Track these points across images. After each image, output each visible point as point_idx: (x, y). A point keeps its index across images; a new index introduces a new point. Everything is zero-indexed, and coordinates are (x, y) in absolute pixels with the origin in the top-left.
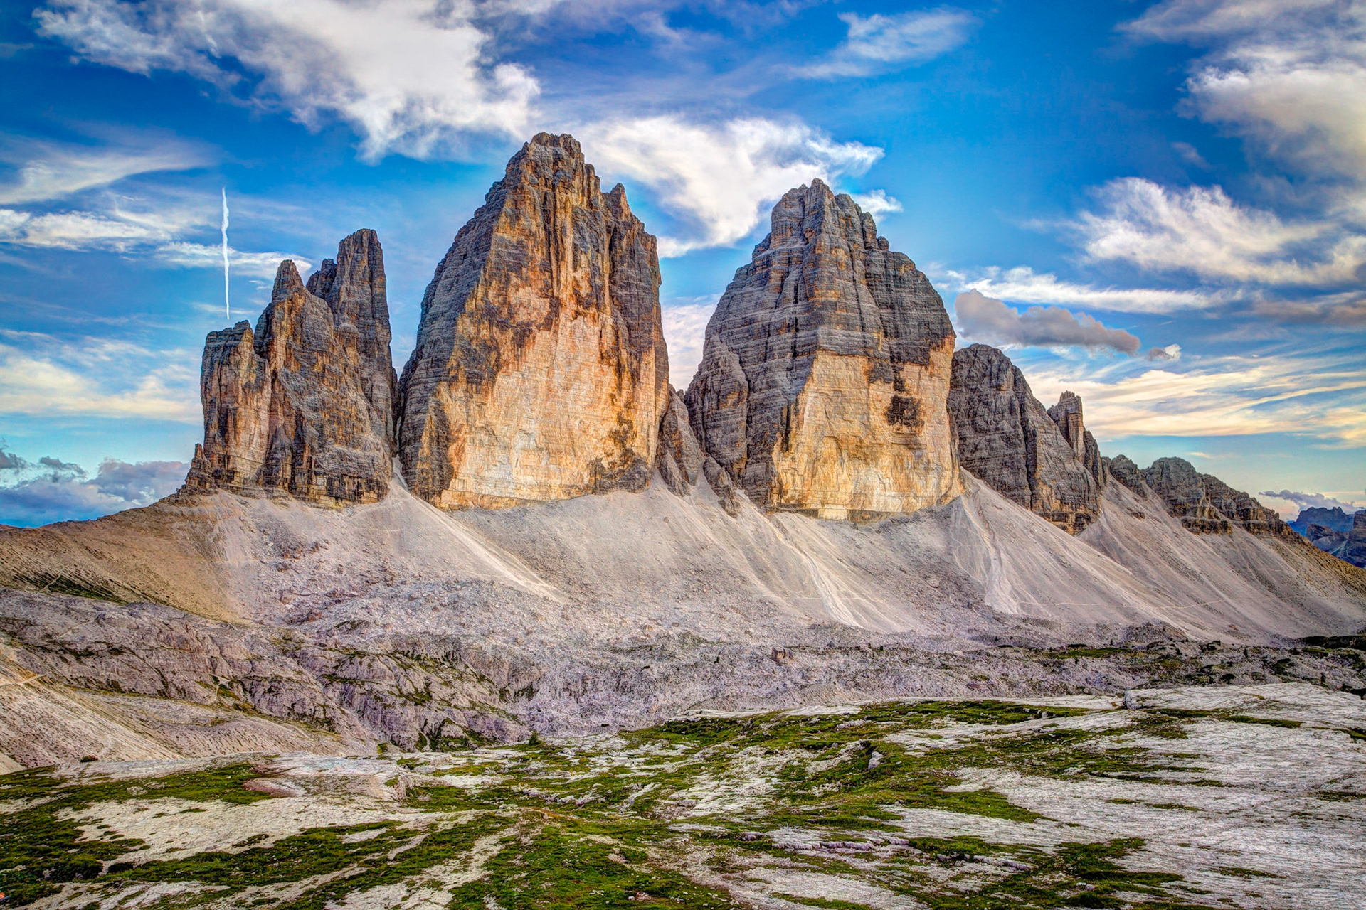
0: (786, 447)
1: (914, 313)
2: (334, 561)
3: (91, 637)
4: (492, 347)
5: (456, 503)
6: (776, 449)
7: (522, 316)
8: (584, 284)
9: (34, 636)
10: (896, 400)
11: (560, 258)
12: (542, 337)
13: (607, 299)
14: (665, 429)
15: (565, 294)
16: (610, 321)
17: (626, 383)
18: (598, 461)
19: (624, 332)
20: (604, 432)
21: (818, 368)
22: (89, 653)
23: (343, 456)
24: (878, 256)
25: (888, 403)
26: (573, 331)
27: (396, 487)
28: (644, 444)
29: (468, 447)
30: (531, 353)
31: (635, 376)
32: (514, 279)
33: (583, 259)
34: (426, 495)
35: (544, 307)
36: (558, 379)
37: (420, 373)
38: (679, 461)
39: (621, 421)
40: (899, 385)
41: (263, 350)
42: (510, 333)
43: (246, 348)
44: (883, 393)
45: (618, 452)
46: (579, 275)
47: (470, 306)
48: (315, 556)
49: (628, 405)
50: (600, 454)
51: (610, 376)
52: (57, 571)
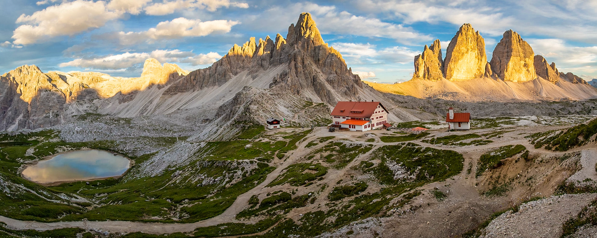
0: (506, 71)
1: (527, 50)
2: (435, 89)
3: (403, 101)
4: (458, 56)
5: (453, 80)
6: (505, 71)
7: (463, 51)
8: (472, 46)
9: (395, 100)
10: (525, 63)
11: (468, 42)
12: (466, 54)
13: (476, 48)
14: (486, 68)
15: (469, 48)
16: (477, 52)
17: (480, 61)
18: (476, 73)
19: (479, 53)
20: (476, 69)
21: (511, 59)
22: (403, 103)
23: (435, 73)
24: (521, 41)
25: (524, 64)
26: (471, 54)
27: (443, 78)
28: (483, 71)
29: (454, 72)
30: (464, 57)
31: (481, 60)
32: (461, 46)
33: (472, 42)
34: (448, 79)
35: (466, 50)
36: (468, 61)
37: (446, 61)
38: (489, 73)
39: (479, 67)
40: (525, 61)
41: (423, 58)
42: (461, 54)
43: (420, 58)
44: (523, 62)
45: (479, 72)
46: (472, 45)
47: (454, 50)
48: (432, 88)
49: (480, 65)
50: (476, 72)
51: (477, 60)
52: (396, 91)
